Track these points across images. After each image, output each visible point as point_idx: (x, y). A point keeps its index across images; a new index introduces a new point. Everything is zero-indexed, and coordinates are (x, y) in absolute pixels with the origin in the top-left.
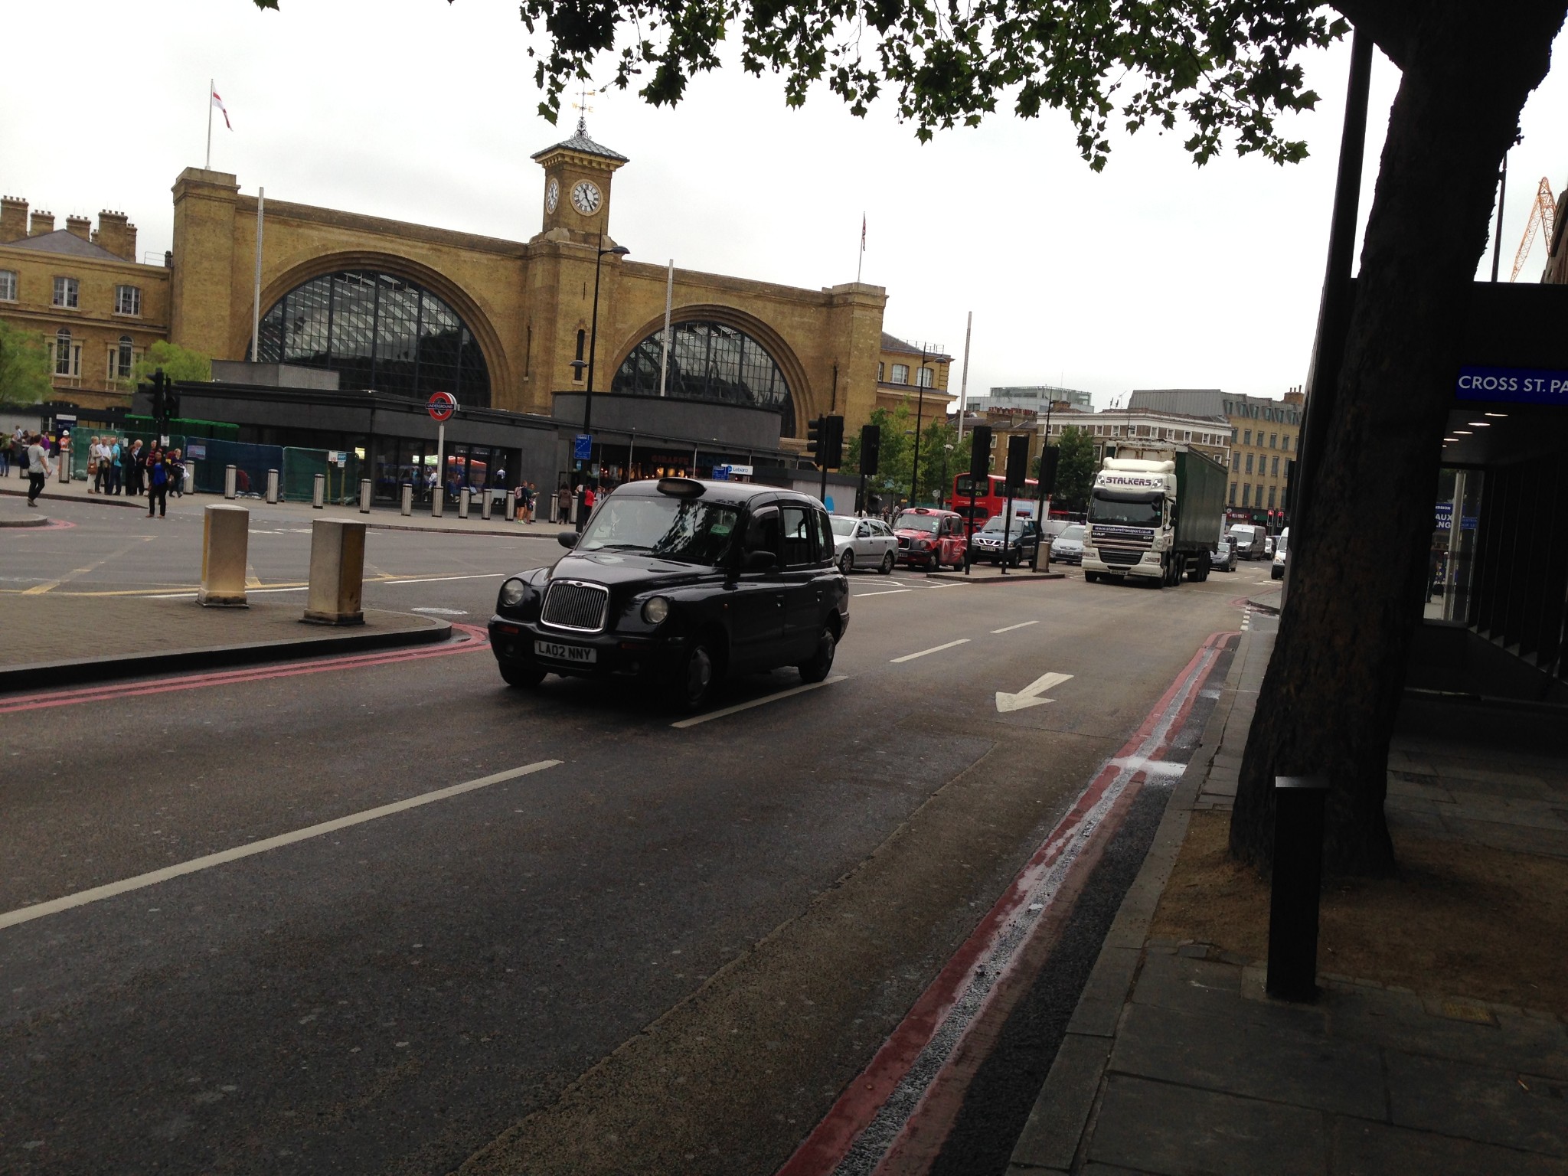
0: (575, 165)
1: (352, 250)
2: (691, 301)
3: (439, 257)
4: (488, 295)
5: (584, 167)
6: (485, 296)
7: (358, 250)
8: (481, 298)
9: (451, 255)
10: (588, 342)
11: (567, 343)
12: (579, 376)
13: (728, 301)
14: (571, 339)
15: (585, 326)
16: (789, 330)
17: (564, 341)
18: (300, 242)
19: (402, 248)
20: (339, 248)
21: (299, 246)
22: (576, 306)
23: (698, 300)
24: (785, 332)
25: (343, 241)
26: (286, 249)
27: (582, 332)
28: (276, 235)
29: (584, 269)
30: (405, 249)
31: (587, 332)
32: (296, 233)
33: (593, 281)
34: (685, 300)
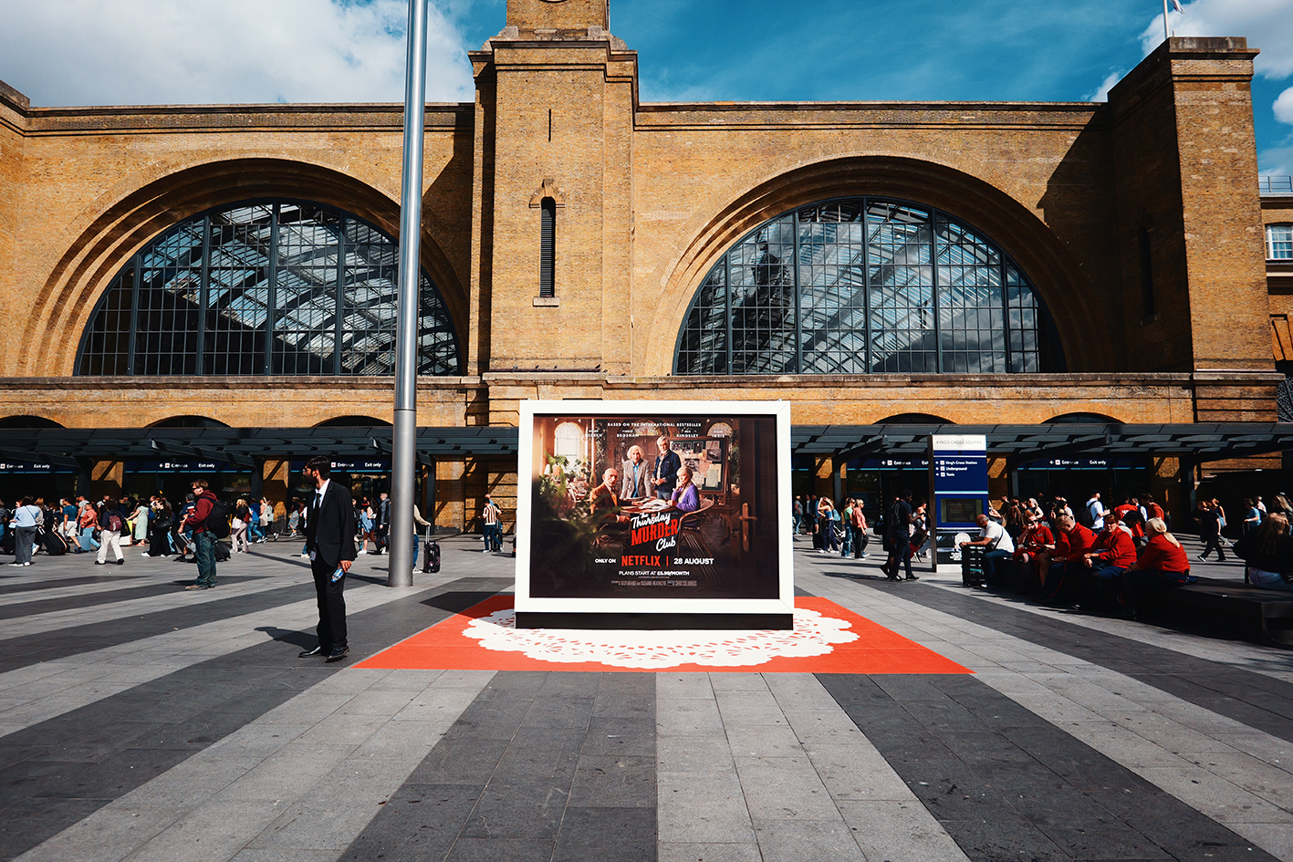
3: (345, 151)
9: (365, 143)
10: (564, 221)
11: (520, 228)
12: (548, 289)
13: (887, 147)
14: (527, 219)
15: (556, 191)
16: (1025, 181)
17: (511, 225)
18: (128, 164)
19: (285, 145)
20: (186, 163)
21: (127, 170)
22: (534, 155)
23: (825, 153)
24: (1018, 187)
25: (192, 152)
26: (108, 178)
27: (549, 205)
28: (93, 159)
29: (547, 84)
30: (289, 145)
31: (558, 200)
32: (123, 151)
33: (568, 105)
34: (800, 155)
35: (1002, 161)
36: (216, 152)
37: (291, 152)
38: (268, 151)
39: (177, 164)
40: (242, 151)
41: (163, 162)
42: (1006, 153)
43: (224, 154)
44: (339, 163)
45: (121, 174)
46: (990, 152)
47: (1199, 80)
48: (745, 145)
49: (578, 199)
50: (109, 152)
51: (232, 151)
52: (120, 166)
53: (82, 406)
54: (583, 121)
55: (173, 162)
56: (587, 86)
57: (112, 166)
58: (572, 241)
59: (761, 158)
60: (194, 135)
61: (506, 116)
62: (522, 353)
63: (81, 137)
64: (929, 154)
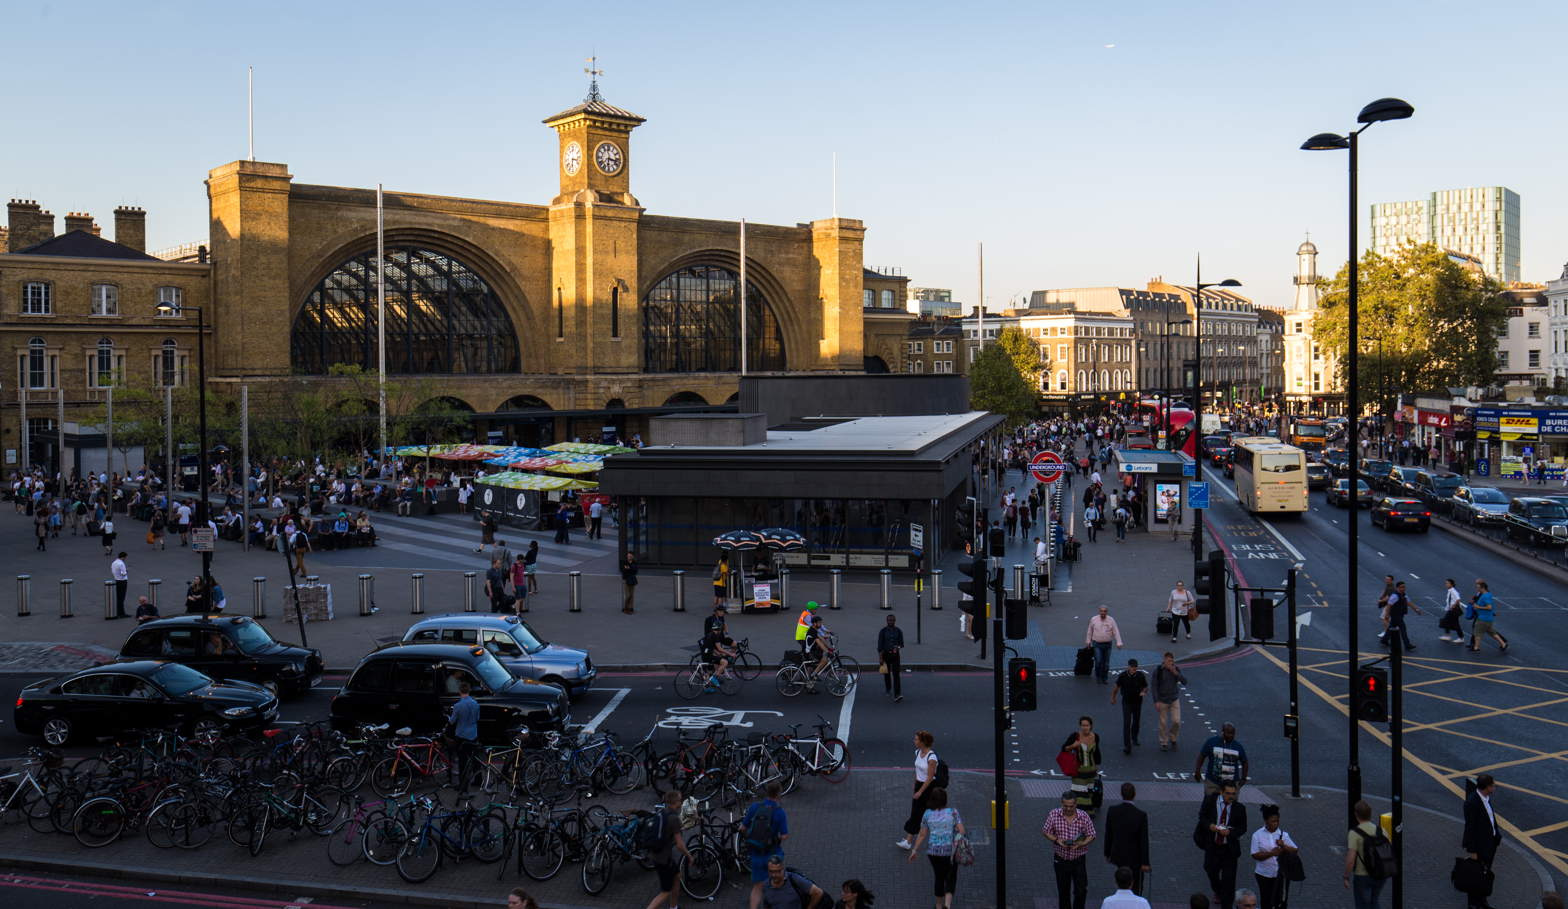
2: (694, 247)
4: (516, 260)
5: (604, 129)
6: (513, 261)
7: (395, 227)
8: (510, 263)
9: (481, 223)
10: (622, 299)
11: (604, 302)
12: (616, 334)
15: (619, 284)
17: (600, 300)
22: (609, 264)
23: (700, 246)
27: (616, 289)
29: (614, 227)
30: (438, 221)
31: (620, 288)
33: (622, 239)
34: (689, 247)
35: (769, 256)
36: (395, 222)
37: (439, 226)
38: (426, 224)
39: (371, 228)
40: (410, 223)
41: (362, 226)
44: (467, 235)
45: (335, 232)
46: (765, 250)
48: (665, 240)
51: (405, 223)
54: (629, 248)
56: (630, 230)
58: (625, 310)
59: (672, 247)
61: (597, 243)
62: (606, 365)
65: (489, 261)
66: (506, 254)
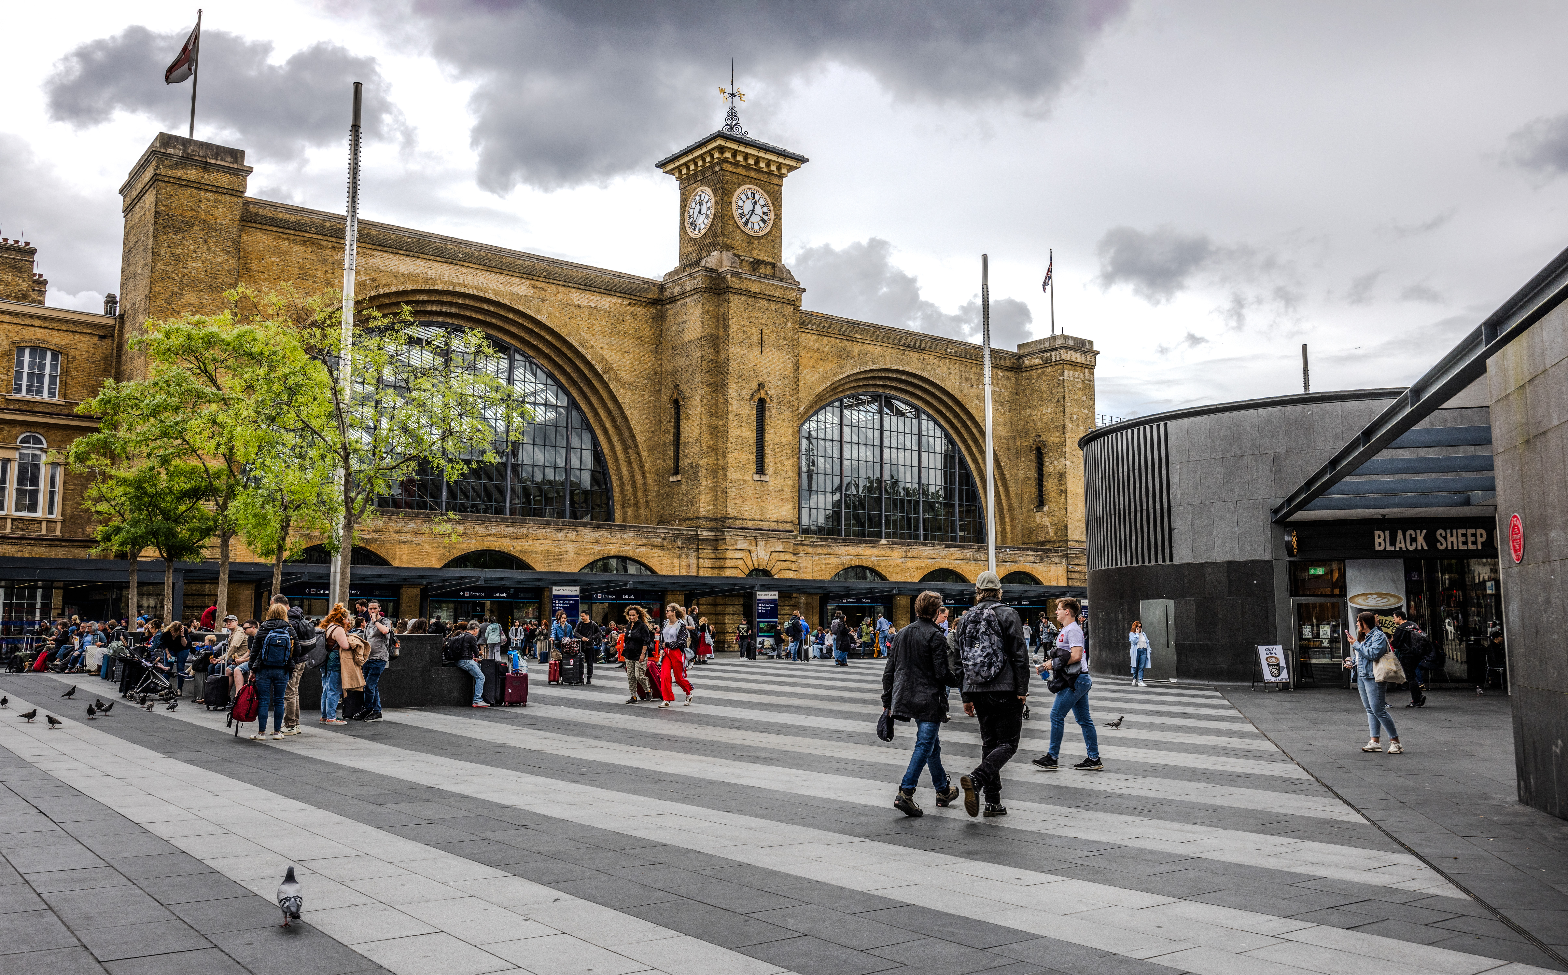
0: (736, 164)
1: (417, 287)
2: (865, 364)
3: (543, 301)
4: (612, 357)
5: (747, 167)
6: (608, 357)
7: (426, 287)
8: (603, 360)
9: (561, 296)
10: (770, 417)
11: (744, 419)
12: (761, 468)
13: (908, 364)
14: (748, 412)
15: (767, 394)
16: (977, 401)
17: (739, 415)
18: (336, 274)
19: (491, 285)
20: (397, 285)
21: (336, 281)
22: (752, 363)
23: (874, 363)
24: (974, 405)
25: (403, 274)
26: (315, 285)
27: (762, 401)
28: (298, 262)
29: (760, 308)
30: (495, 285)
31: (768, 400)
32: (331, 260)
33: (772, 328)
34: (859, 362)
35: (966, 385)
36: (426, 279)
37: (497, 293)
38: (475, 287)
39: (388, 285)
40: (451, 283)
41: (374, 280)
42: (968, 379)
43: (434, 282)
44: (539, 311)
46: (961, 377)
47: (1073, 364)
48: (827, 348)
49: (779, 402)
50: (315, 258)
51: (441, 282)
52: (329, 276)
53: (397, 537)
54: (781, 342)
55: (384, 282)
56: (784, 316)
57: (319, 274)
58: (776, 433)
59: (836, 360)
60: (404, 258)
61: (735, 329)
62: (746, 515)
63: (285, 236)
64: (929, 374)
65: (571, 355)
66: (597, 347)
